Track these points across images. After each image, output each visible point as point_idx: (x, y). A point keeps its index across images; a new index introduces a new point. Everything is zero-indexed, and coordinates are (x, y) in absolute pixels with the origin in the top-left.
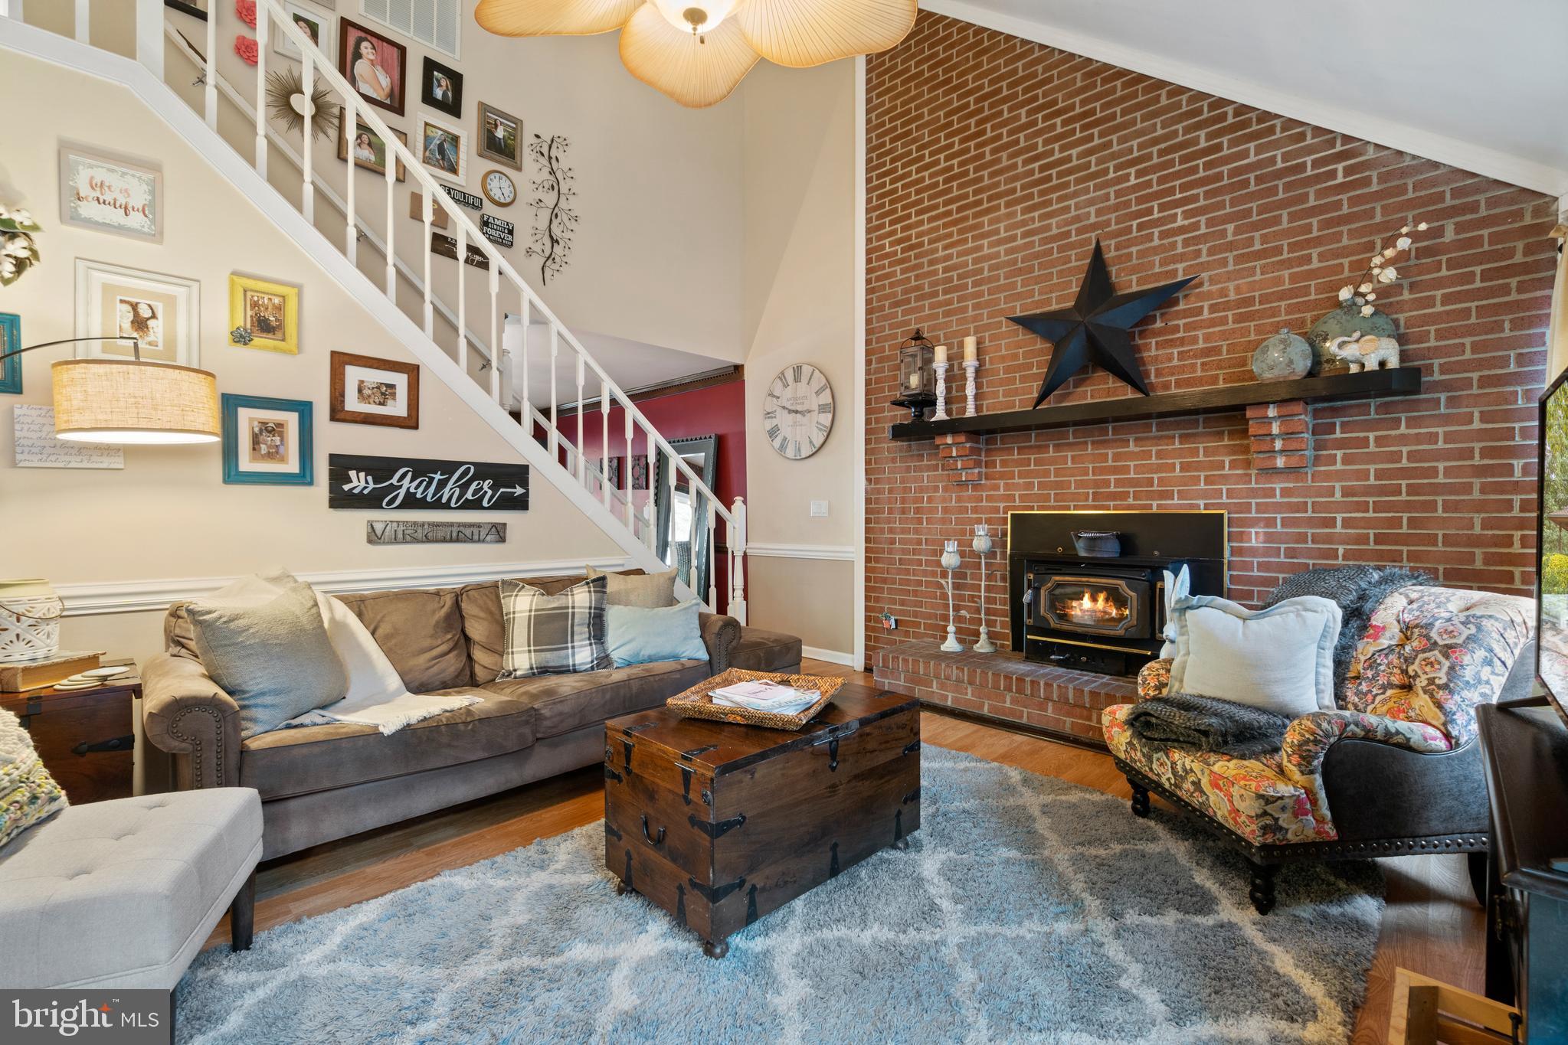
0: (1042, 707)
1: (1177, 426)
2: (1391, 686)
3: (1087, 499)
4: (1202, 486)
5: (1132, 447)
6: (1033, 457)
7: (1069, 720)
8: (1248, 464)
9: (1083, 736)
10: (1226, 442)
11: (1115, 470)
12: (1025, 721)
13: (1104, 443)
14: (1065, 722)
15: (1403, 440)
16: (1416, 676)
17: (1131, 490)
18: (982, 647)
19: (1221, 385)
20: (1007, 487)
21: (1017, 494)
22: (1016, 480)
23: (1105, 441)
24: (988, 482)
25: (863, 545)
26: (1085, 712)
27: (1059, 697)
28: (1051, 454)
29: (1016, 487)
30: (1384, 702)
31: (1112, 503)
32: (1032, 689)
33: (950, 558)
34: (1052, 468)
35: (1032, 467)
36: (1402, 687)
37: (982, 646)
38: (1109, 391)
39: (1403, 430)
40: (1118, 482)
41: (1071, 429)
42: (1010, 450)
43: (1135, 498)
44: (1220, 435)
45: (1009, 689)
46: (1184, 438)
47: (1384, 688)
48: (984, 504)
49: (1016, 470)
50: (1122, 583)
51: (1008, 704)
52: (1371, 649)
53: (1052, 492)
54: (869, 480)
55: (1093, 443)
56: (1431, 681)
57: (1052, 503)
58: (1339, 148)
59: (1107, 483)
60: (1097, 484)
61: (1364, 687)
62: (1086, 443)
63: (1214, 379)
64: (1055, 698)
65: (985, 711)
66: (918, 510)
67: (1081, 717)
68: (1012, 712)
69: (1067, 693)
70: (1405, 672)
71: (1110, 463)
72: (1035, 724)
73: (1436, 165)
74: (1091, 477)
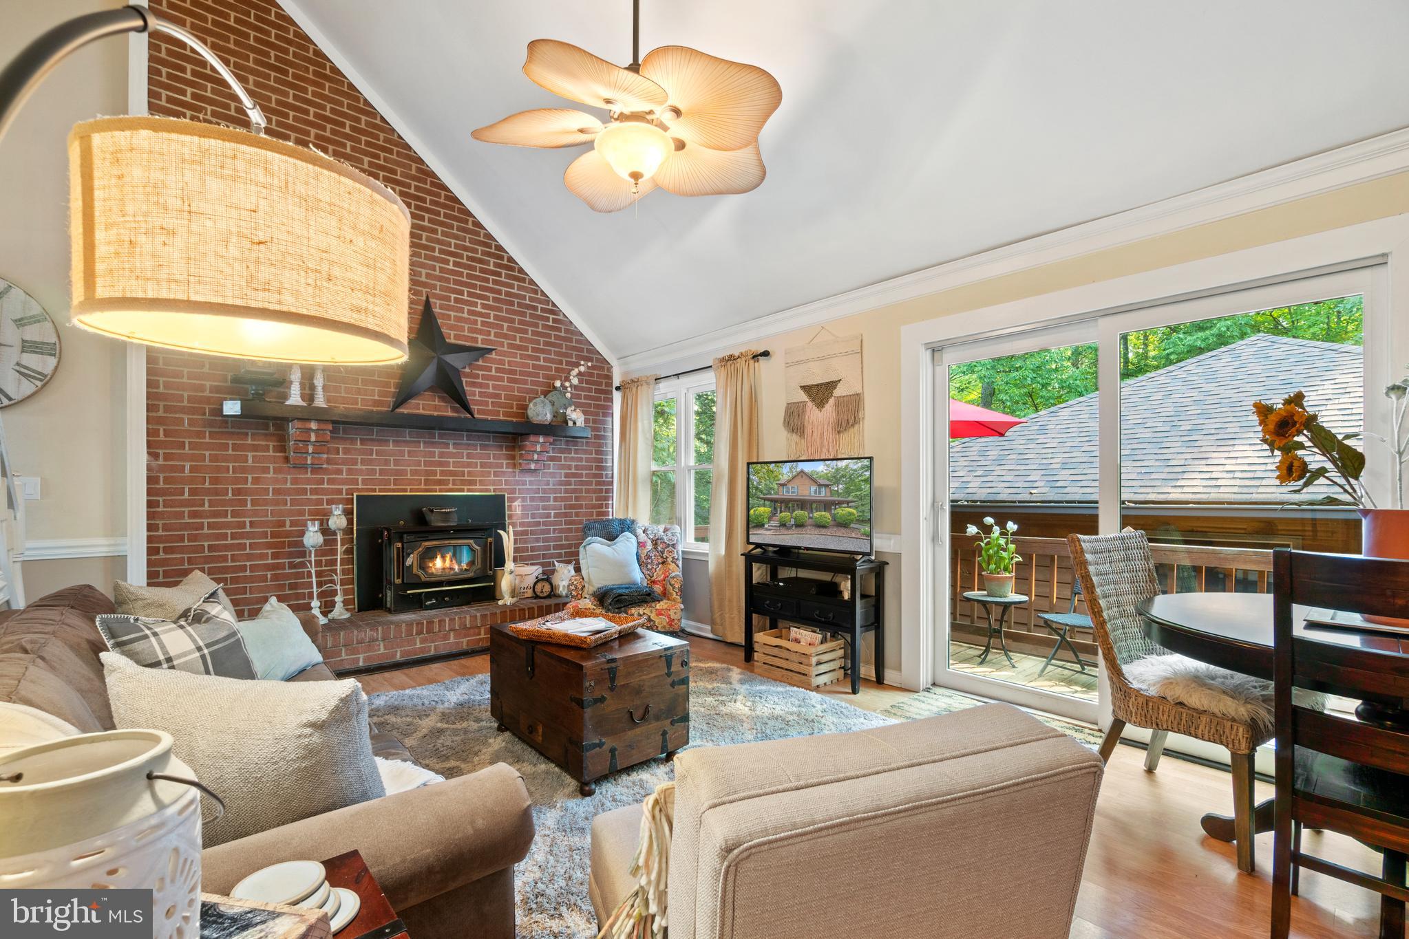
0: (446, 637)
1: (479, 438)
2: (659, 563)
3: (420, 484)
4: (492, 477)
5: (451, 449)
6: (375, 448)
7: (465, 640)
8: (514, 466)
9: (476, 647)
10: (504, 452)
11: (440, 464)
12: (432, 652)
13: (433, 444)
14: (463, 642)
15: (572, 459)
16: (667, 557)
17: (451, 478)
18: (341, 614)
19: (501, 418)
20: (350, 472)
21: (360, 478)
22: (359, 467)
23: (433, 443)
24: (330, 467)
25: (144, 534)
26: (477, 630)
27: (460, 626)
28: (391, 447)
29: (360, 472)
30: (660, 570)
31: (438, 487)
32: (440, 626)
33: (313, 537)
34: (392, 459)
35: (374, 456)
36: (663, 563)
37: (339, 612)
38: (436, 408)
39: (573, 455)
40: (442, 473)
41: (407, 430)
42: (353, 441)
43: (453, 484)
44: (501, 447)
45: (420, 632)
46: (483, 447)
47: (658, 565)
48: (325, 486)
49: (359, 457)
50: (472, 541)
51: (418, 645)
52: (646, 552)
53: (392, 478)
54: (152, 454)
55: (425, 442)
56: (673, 558)
57: (392, 487)
58: (550, 307)
59: (434, 473)
60: (428, 473)
61: (649, 566)
62: (419, 442)
63: (498, 413)
64: (457, 627)
65: (398, 658)
66: (237, 492)
67: (474, 635)
68: (422, 650)
69: (465, 621)
70: (662, 557)
71: (437, 459)
72: (443, 651)
73: (582, 335)
74: (423, 468)
